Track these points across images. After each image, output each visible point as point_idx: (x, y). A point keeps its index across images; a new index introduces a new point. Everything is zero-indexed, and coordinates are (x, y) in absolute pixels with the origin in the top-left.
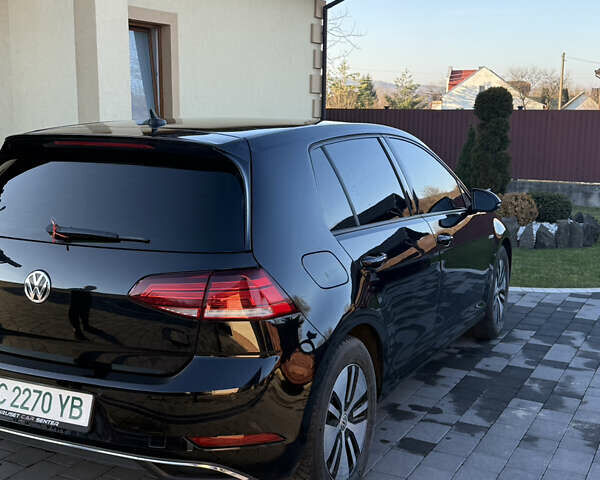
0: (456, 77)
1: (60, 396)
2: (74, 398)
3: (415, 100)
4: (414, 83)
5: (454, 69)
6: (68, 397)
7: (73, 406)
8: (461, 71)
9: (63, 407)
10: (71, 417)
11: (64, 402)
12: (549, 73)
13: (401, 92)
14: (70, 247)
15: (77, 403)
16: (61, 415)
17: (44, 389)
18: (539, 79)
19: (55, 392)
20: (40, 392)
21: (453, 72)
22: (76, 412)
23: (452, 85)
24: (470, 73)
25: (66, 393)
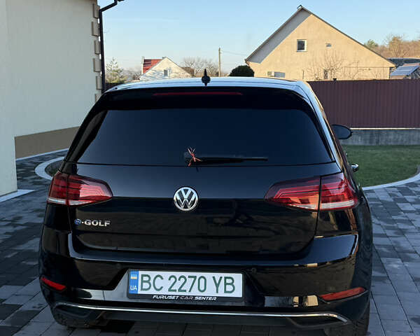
0: (148, 64)
1: (214, 278)
2: (226, 278)
3: (121, 79)
4: (120, 68)
5: (146, 59)
6: (221, 277)
7: (226, 284)
8: (150, 60)
9: (217, 285)
10: (226, 292)
11: (217, 282)
12: (208, 61)
13: (111, 74)
14: (199, 168)
15: (229, 281)
16: (217, 292)
17: (198, 274)
18: (202, 65)
19: (209, 275)
20: (195, 277)
21: (145, 61)
22: (229, 288)
23: (146, 69)
24: (157, 61)
25: (218, 275)
